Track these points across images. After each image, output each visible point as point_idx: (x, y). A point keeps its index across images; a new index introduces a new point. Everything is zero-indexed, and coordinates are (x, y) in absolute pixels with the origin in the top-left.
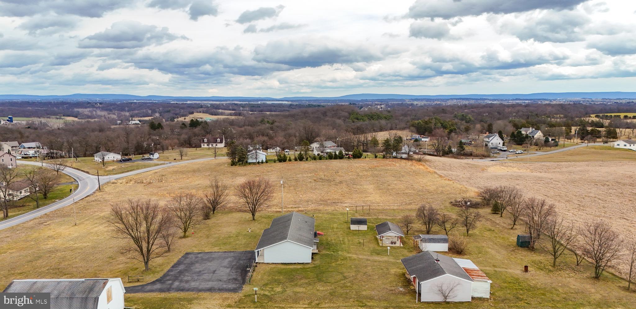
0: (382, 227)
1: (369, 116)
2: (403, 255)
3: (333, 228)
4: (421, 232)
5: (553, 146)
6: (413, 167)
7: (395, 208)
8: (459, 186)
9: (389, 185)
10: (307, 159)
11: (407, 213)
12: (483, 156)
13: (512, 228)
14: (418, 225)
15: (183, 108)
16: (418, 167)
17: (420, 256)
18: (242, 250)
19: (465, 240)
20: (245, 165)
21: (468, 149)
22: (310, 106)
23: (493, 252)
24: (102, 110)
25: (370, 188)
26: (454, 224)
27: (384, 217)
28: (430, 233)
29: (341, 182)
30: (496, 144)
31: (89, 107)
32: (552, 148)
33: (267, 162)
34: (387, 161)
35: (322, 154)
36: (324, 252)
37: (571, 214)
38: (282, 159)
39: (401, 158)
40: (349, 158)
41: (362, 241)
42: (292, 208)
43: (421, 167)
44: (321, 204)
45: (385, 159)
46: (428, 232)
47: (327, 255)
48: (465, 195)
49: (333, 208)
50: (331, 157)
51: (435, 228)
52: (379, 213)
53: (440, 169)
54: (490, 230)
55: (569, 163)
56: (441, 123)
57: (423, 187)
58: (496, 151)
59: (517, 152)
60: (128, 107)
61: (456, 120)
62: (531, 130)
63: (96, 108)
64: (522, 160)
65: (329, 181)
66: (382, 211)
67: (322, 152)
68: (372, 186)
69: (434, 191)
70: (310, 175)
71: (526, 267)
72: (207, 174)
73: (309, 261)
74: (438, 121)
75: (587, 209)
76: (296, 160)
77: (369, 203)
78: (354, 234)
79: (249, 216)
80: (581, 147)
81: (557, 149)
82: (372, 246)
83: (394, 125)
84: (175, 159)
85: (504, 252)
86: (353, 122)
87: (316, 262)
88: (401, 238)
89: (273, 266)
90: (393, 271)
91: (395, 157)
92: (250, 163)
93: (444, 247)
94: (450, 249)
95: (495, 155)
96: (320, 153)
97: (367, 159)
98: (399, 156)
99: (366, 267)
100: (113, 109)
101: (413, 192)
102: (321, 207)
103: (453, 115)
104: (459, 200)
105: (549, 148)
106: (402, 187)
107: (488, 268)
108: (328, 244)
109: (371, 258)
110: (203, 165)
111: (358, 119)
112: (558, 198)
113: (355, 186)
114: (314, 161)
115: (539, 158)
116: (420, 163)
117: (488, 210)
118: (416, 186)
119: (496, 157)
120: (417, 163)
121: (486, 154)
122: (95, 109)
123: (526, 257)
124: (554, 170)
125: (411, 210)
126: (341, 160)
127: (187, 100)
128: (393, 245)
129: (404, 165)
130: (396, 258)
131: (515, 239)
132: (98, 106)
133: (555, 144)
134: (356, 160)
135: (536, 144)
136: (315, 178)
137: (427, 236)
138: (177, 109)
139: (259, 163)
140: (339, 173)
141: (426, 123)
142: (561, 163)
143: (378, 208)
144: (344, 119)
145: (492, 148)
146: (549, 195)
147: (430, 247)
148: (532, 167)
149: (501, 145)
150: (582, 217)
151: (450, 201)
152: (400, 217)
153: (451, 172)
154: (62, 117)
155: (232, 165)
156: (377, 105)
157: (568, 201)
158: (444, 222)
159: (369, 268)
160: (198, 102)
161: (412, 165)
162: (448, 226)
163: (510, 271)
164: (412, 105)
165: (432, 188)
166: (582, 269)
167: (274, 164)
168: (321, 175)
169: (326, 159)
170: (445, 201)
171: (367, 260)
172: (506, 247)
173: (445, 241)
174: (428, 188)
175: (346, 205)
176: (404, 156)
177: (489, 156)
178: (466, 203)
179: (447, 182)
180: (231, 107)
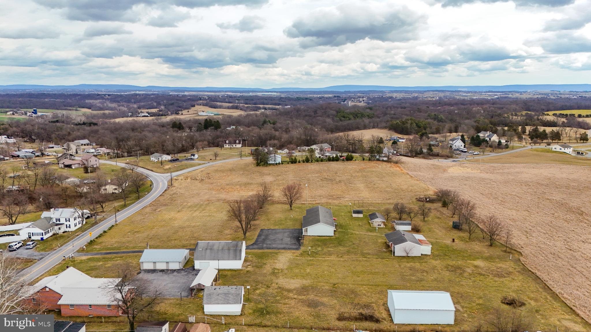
0: (373, 216)
1: (354, 114)
2: (385, 232)
3: (342, 216)
4: (396, 218)
5: (504, 148)
6: (391, 169)
7: (379, 202)
8: (424, 186)
9: (374, 184)
10: (312, 162)
11: (388, 206)
12: (447, 157)
13: (452, 217)
14: (394, 214)
15: (185, 101)
16: (395, 169)
17: (394, 233)
18: (292, 228)
19: (421, 224)
20: (267, 166)
21: (435, 150)
22: (298, 99)
23: (437, 231)
24: (111, 101)
25: (361, 186)
26: (416, 214)
27: (373, 209)
28: (402, 219)
29: (340, 182)
30: (459, 146)
31: (99, 99)
32: (503, 150)
33: (282, 164)
34: (373, 164)
35: (323, 157)
36: (339, 230)
37: (493, 207)
38: (294, 161)
39: (383, 161)
40: (343, 160)
41: (361, 224)
42: (311, 201)
43: (398, 169)
44: (330, 199)
45: (370, 162)
46: (400, 219)
47: (342, 232)
48: (426, 193)
49: (338, 202)
50: (330, 159)
51: (404, 216)
52: (369, 206)
53: (411, 171)
54: (438, 218)
55: (512, 164)
56: (416, 123)
57: (398, 186)
58: (458, 152)
59: (475, 154)
60: (134, 99)
61: (429, 120)
62: (488, 133)
63: (106, 99)
64: (477, 161)
65: (331, 180)
66: (371, 204)
67: (322, 155)
68: (362, 185)
69: (406, 189)
70: (317, 175)
71: (453, 240)
72: (241, 173)
73: (333, 235)
74: (413, 122)
75: (506, 204)
76: (304, 162)
77: (362, 198)
78: (356, 220)
79: (287, 207)
80: (527, 150)
81: (506, 151)
82: (367, 226)
83: (376, 124)
84: (211, 159)
85: (444, 231)
86: (341, 120)
87: (336, 235)
88: (384, 222)
89: (313, 237)
90: (380, 241)
91: (378, 160)
92: (270, 164)
93: (409, 228)
94: (412, 229)
95: (457, 156)
96: (321, 156)
97: (357, 161)
98: (381, 159)
99: (364, 238)
100: (121, 100)
101: (392, 190)
102: (330, 201)
103: (426, 115)
104: (422, 197)
105: (500, 150)
106: (384, 186)
107: (432, 240)
108: (341, 225)
109: (367, 234)
110: (235, 165)
111: (344, 117)
112: (490, 196)
113: (350, 185)
114: (317, 163)
115: (490, 159)
116: (397, 165)
117: (440, 205)
118: (394, 185)
119: (457, 158)
120: (394, 165)
121: (449, 155)
122: (104, 100)
123: (456, 234)
124: (498, 171)
125: (389, 204)
126: (338, 162)
127: (184, 91)
128: (379, 227)
129: (385, 167)
130: (382, 234)
131: (452, 223)
132: (106, 97)
133: (506, 146)
134: (349, 163)
135: (491, 146)
136: (321, 178)
137: (399, 222)
138: (180, 102)
139: (276, 164)
140: (338, 174)
141: (403, 123)
142: (505, 165)
143: (368, 202)
144: (332, 117)
145: (455, 150)
146: (484, 193)
147: (401, 228)
148: (483, 167)
149: (462, 147)
150: (500, 210)
151: (416, 197)
152: (383, 209)
153: (420, 173)
154: (78, 109)
155: (257, 166)
156: (360, 97)
157: (495, 198)
158: (410, 213)
159: (367, 239)
160: (194, 93)
161: (391, 167)
162: (412, 215)
163: (445, 241)
164: (391, 98)
165: (404, 187)
166: (485, 241)
167: (288, 165)
168: (325, 175)
169: (326, 161)
170: (413, 197)
171: (365, 235)
172: (446, 229)
173: (409, 224)
174: (402, 187)
175: (346, 199)
176: (385, 159)
177: (451, 157)
178: (426, 199)
179: (416, 182)
180: (227, 100)
